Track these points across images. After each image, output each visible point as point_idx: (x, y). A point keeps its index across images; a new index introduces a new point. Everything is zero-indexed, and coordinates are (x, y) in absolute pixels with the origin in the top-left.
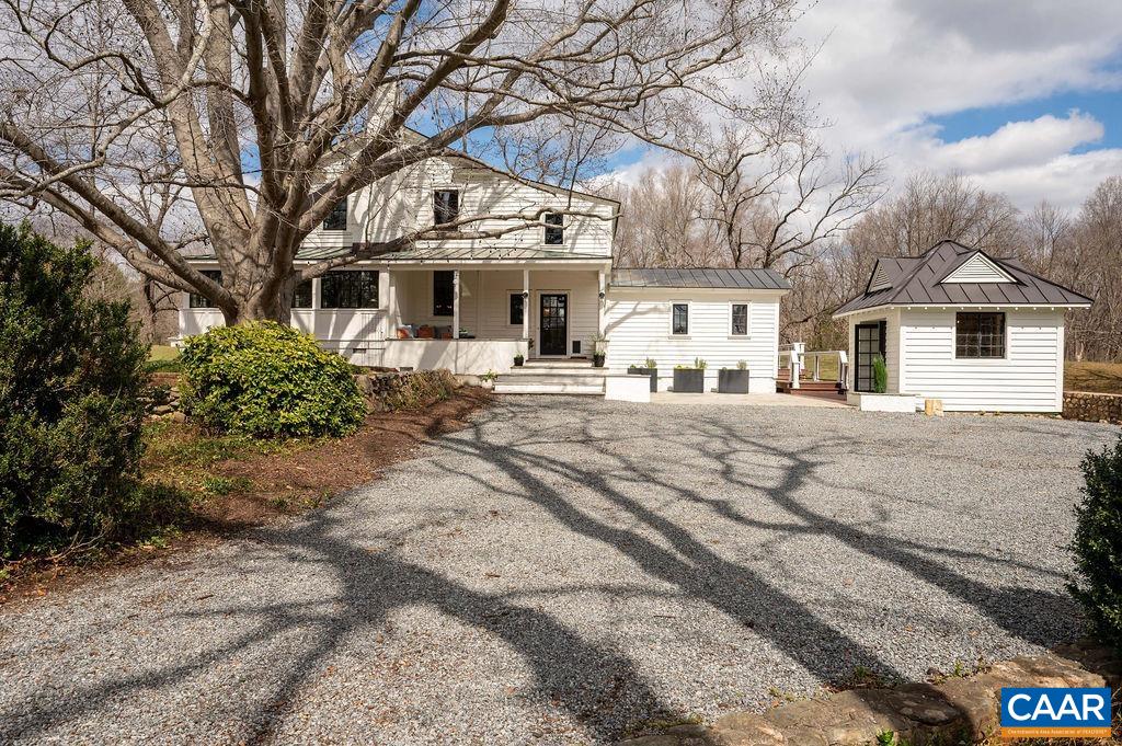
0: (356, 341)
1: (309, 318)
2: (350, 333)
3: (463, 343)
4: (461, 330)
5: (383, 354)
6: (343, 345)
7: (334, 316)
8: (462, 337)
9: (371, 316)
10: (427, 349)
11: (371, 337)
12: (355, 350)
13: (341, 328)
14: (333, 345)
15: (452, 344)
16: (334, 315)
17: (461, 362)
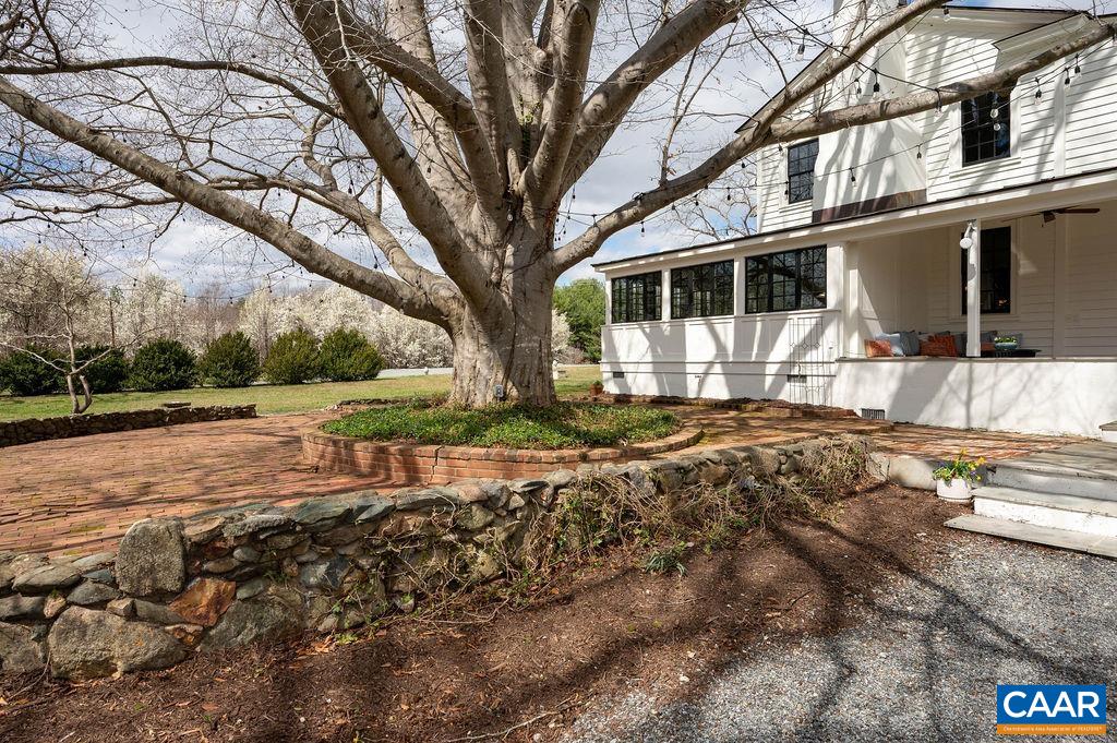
0: (790, 363)
1: (725, 329)
2: (781, 351)
3: (984, 368)
4: (986, 337)
5: (830, 384)
6: (771, 369)
7: (759, 325)
8: (987, 354)
9: (814, 321)
10: (905, 380)
11: (812, 356)
12: (790, 377)
13: (768, 343)
14: (756, 369)
15: (959, 369)
16: (759, 323)
17: (980, 406)
